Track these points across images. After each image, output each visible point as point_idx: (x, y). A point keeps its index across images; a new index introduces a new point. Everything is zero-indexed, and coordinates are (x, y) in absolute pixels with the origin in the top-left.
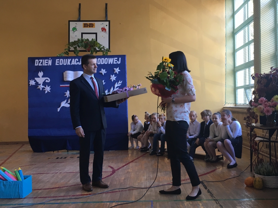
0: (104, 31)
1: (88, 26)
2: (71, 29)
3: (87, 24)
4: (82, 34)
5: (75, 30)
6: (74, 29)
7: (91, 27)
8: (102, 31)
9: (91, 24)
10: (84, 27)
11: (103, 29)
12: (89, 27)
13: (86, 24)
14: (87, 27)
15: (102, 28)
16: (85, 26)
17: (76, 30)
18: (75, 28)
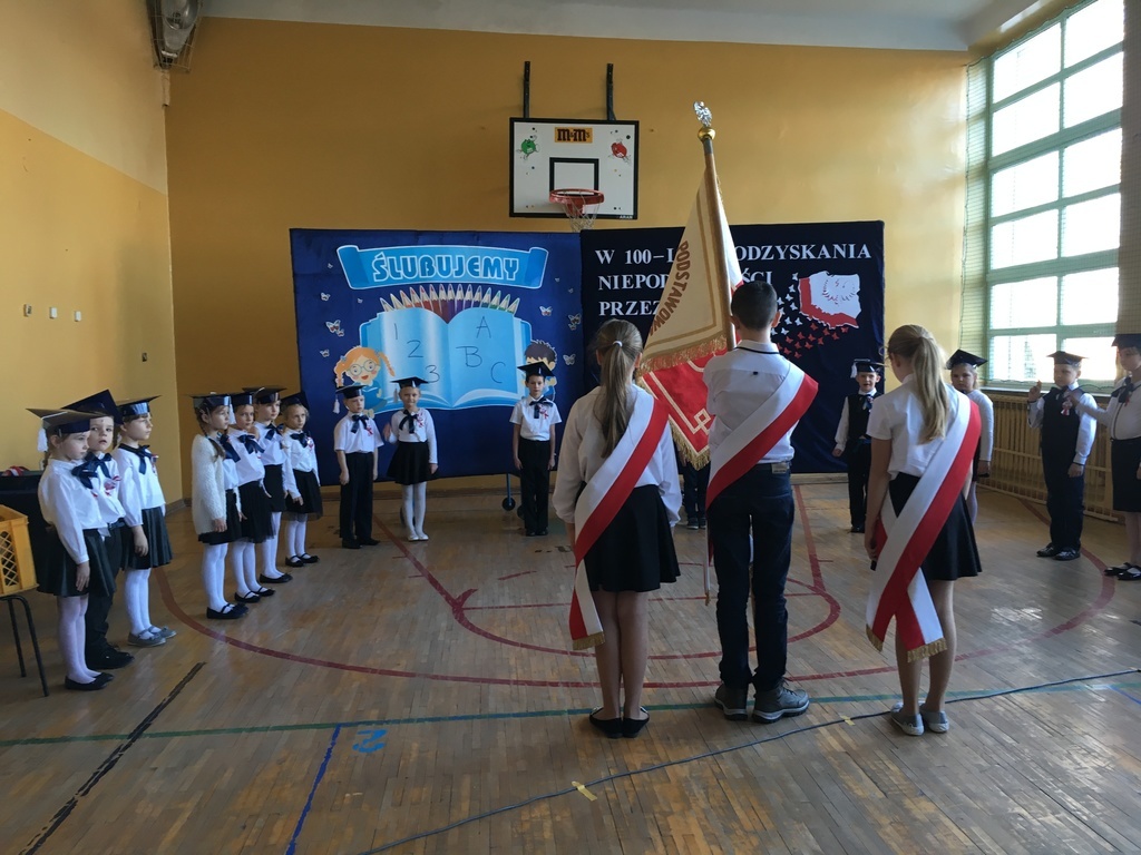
0: (620, 154)
1: (572, 139)
2: (518, 145)
3: (568, 130)
4: (553, 161)
5: (529, 150)
6: (529, 145)
7: (580, 140)
8: (615, 153)
9: (580, 131)
10: (559, 139)
11: (618, 149)
12: (575, 140)
13: (564, 130)
14: (569, 140)
15: (614, 145)
16: (563, 136)
17: (534, 149)
18: (529, 141)
